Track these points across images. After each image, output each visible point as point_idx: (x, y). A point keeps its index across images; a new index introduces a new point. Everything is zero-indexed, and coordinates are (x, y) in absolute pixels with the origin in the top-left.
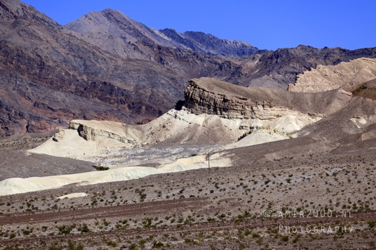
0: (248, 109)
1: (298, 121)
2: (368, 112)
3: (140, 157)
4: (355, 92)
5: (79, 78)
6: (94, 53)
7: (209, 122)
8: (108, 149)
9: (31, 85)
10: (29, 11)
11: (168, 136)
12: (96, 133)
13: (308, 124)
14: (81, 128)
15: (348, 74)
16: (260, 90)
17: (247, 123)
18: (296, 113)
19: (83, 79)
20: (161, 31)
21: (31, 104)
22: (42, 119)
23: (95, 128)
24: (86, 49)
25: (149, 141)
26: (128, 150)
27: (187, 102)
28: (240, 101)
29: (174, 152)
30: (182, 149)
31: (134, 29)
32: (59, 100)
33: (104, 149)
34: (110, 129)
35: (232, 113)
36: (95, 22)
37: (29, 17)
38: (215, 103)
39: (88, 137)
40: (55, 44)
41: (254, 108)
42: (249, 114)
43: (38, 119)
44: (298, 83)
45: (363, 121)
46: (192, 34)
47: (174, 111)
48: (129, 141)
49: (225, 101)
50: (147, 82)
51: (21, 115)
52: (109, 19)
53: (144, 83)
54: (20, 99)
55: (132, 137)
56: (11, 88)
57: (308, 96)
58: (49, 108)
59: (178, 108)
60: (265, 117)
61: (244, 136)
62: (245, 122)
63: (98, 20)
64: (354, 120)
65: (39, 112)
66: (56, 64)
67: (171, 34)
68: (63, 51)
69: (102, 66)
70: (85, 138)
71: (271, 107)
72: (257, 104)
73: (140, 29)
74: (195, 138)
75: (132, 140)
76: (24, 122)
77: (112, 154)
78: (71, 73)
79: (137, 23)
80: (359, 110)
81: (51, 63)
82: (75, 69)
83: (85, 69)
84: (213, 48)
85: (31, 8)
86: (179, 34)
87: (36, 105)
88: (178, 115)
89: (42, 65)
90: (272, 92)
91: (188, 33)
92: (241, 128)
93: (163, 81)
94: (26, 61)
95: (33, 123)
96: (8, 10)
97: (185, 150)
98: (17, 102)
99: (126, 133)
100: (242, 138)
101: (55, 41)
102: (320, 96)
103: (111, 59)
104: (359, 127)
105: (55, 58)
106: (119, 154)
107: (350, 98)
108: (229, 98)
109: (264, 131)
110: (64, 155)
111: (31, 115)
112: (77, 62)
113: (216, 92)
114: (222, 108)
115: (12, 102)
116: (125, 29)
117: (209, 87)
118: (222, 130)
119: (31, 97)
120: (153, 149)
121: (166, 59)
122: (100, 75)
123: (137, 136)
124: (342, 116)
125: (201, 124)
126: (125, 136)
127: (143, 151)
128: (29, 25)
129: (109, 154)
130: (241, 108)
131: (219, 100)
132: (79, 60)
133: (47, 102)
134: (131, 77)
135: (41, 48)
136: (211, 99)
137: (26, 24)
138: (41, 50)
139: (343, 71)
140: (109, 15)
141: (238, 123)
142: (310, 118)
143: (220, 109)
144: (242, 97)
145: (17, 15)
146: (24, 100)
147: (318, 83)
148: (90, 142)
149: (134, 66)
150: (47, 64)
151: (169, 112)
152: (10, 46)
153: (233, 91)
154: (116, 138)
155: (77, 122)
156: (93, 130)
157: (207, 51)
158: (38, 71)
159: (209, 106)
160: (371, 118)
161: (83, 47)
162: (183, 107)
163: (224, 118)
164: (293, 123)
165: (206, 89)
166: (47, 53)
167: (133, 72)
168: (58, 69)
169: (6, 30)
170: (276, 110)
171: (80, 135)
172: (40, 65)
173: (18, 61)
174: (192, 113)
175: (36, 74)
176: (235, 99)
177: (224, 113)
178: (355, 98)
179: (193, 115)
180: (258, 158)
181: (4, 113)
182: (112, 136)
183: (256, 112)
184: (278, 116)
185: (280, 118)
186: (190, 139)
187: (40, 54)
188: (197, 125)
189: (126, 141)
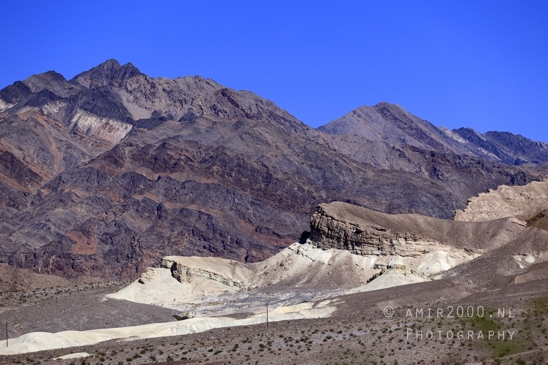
0: (386, 243)
1: (450, 259)
2: (538, 247)
3: (240, 304)
4: (531, 222)
5: (315, 194)
6: (336, 162)
7: (337, 259)
8: (206, 294)
9: (252, 203)
10: (266, 108)
11: (285, 277)
12: (192, 272)
13: (461, 262)
14: (174, 267)
15: (538, 197)
16: (409, 218)
17: (383, 261)
18: (448, 248)
19: (321, 196)
20: (454, 131)
21: (252, 228)
22: (266, 248)
23: (192, 267)
24: (326, 157)
25: (260, 284)
26: (230, 295)
27: (312, 235)
28: (376, 232)
29: (283, 297)
30: (293, 294)
31: (417, 129)
32: (288, 223)
33: (200, 293)
34: (213, 268)
35: (367, 248)
36: (365, 120)
37: (264, 115)
38: (346, 235)
39: (182, 278)
40: (287, 151)
41: (394, 242)
42: (387, 249)
43: (260, 248)
44: (469, 209)
45: (531, 260)
46: (495, 135)
47: (298, 244)
48: (235, 284)
49: (358, 232)
50: (404, 200)
51: (239, 243)
52: (384, 115)
53: (399, 202)
54: (238, 222)
55: (239, 278)
56: (227, 208)
57: (470, 226)
58: (274, 233)
59: (303, 241)
60: (407, 253)
61: (374, 277)
62: (382, 260)
63: (370, 117)
64: (518, 258)
65: (262, 239)
66: (286, 177)
67: (468, 135)
68: (295, 159)
69: (347, 179)
70: (179, 279)
71: (415, 240)
72: (397, 236)
73: (424, 128)
74: (315, 280)
75: (239, 281)
76: (242, 252)
77: (208, 300)
78: (306, 188)
79: (422, 121)
80: (529, 244)
81: (280, 176)
82: (310, 182)
83: (324, 183)
84: (524, 153)
85: (269, 104)
86: (479, 135)
87: (258, 229)
88: (301, 250)
89: (268, 178)
90: (425, 220)
91: (489, 133)
92: (376, 267)
93: (424, 199)
94: (249, 173)
95: (254, 253)
96: (237, 106)
97: (298, 296)
98: (234, 226)
99: (233, 273)
100: (371, 280)
101: (286, 146)
102: (485, 226)
103: (359, 170)
104: (522, 267)
105: (285, 168)
106: (217, 300)
107: (522, 228)
108: (362, 229)
109: (397, 271)
110: (149, 301)
111: (251, 243)
112: (314, 174)
113: (348, 221)
114: (353, 241)
115: (228, 226)
116: (404, 128)
117: (340, 215)
118: (351, 269)
119: (253, 219)
120: (259, 295)
121: (442, 169)
122: (344, 191)
123: (246, 277)
124: (506, 252)
125: (326, 262)
126: (231, 277)
127: (247, 296)
128: (256, 126)
129: (205, 300)
130: (377, 242)
131: (351, 231)
132: (317, 171)
133: (272, 227)
134: (384, 193)
135: (268, 155)
136: (341, 229)
137: (251, 125)
138: (268, 158)
139: (532, 193)
140: (383, 109)
141: (373, 260)
142: (466, 255)
143: (352, 242)
144: (379, 227)
145: (249, 112)
146: (243, 223)
147: (496, 208)
148: (185, 285)
149: (388, 178)
150: (275, 176)
151: (292, 246)
152: (228, 153)
153: (370, 219)
154: (219, 279)
155: (171, 259)
156: (188, 269)
157: (515, 157)
158: (263, 186)
159: (339, 239)
160: (541, 255)
161: (323, 155)
162: (308, 240)
163: (357, 254)
164: (443, 260)
165: (336, 217)
166: (276, 163)
167: (386, 187)
168: (289, 183)
169: (226, 134)
170: (422, 245)
171: (173, 275)
172: (267, 178)
173: (239, 172)
174: (318, 247)
175: (260, 190)
176: (370, 230)
177: (356, 247)
178: (529, 228)
179: (320, 250)
180: (367, 307)
181: (217, 240)
182: (213, 276)
183: (397, 247)
184: (425, 252)
185: (427, 255)
186: (309, 281)
187: (266, 163)
188: (321, 263)
189: (231, 284)
